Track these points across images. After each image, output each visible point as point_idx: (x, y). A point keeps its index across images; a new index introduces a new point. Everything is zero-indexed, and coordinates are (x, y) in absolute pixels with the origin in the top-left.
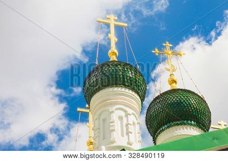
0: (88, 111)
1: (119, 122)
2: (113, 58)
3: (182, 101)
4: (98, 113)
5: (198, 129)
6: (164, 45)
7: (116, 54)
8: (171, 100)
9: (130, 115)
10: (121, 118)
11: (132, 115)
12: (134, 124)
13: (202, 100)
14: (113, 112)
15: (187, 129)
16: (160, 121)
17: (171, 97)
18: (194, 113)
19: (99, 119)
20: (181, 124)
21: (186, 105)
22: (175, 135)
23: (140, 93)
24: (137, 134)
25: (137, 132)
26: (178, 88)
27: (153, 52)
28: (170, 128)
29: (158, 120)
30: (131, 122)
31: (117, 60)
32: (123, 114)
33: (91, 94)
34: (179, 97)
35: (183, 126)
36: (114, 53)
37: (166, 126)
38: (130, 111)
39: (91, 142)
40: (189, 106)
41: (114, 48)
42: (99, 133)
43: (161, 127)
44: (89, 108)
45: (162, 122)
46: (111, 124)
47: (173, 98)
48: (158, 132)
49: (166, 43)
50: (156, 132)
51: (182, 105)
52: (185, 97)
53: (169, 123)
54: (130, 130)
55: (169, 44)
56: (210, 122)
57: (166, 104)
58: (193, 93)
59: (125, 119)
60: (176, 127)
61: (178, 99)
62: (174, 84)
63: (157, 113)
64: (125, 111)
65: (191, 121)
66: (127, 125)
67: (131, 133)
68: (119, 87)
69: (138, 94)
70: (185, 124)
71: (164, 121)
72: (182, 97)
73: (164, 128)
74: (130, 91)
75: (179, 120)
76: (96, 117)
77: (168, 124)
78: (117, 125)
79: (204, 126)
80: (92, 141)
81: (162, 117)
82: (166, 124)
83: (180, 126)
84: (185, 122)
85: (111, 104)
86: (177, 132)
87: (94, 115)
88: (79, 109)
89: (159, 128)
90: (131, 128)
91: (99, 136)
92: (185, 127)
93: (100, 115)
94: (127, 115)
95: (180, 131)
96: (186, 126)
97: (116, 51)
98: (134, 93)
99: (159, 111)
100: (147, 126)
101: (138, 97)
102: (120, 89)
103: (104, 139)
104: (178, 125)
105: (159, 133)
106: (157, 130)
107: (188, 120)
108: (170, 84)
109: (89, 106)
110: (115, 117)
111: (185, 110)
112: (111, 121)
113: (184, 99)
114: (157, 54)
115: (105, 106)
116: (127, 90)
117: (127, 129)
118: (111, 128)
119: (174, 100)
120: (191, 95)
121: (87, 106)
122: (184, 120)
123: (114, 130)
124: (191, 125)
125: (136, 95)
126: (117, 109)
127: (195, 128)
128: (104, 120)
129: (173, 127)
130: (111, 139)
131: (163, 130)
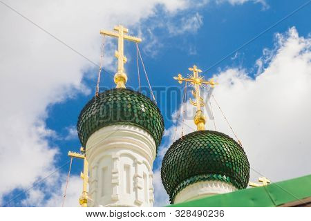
0: (82, 156)
1: (125, 172)
2: (121, 85)
3: (212, 147)
4: (97, 159)
5: (231, 186)
6: (190, 69)
7: (125, 79)
8: (197, 145)
9: (140, 163)
10: (127, 168)
11: (143, 165)
12: (145, 176)
13: (238, 148)
14: (117, 158)
15: (216, 186)
16: (180, 173)
17: (197, 141)
18: (227, 165)
19: (98, 167)
20: (209, 179)
21: (216, 153)
22: (200, 193)
23: (155, 134)
24: (148, 191)
25: (148, 188)
26: (207, 129)
27: (175, 78)
28: (194, 184)
29: (177, 173)
30: (140, 174)
31: (125, 87)
32: (130, 162)
33: (88, 132)
34: (208, 142)
35: (211, 182)
36: (122, 78)
37: (188, 181)
38: (140, 158)
39: (85, 199)
40: (220, 154)
41: (122, 72)
42: (97, 187)
43: (182, 181)
44: (84, 152)
45: (183, 176)
46: (114, 175)
47: (200, 143)
48: (177, 189)
49: (193, 68)
50: (174, 188)
51: (211, 152)
52: (216, 142)
53: (193, 176)
54: (139, 185)
55: (198, 68)
56: (248, 177)
57: (190, 150)
58: (227, 137)
59: (132, 169)
60: (202, 182)
61: (205, 145)
62: (202, 124)
63: (176, 163)
64: (134, 159)
65: (222, 175)
66: (135, 178)
67: (140, 188)
68: (127, 125)
69: (152, 135)
70: (214, 179)
71: (187, 174)
72: (212, 142)
73: (185, 183)
74: (142, 132)
75: (206, 174)
76: (93, 164)
77: (192, 179)
78: (122, 177)
79: (240, 182)
80: (87, 197)
81: (184, 168)
82: (189, 178)
83: (207, 182)
84: (215, 176)
85: (115, 148)
86: (202, 189)
87: (91, 162)
88: (70, 153)
89: (179, 183)
90: (141, 182)
91: (96, 192)
92: (213, 183)
93: (98, 163)
94: (136, 163)
95: (207, 189)
96: (215, 182)
97: (125, 75)
98: (146, 134)
99: (180, 161)
100: (162, 179)
101: (152, 140)
102: (127, 127)
103: (103, 195)
104: (204, 179)
105: (179, 190)
106: (176, 186)
107: (218, 174)
108: (197, 124)
109: (85, 149)
110: (119, 165)
111: (214, 160)
112: (113, 171)
113: (214, 145)
114: (180, 82)
115: (106, 150)
116: (137, 129)
117: (135, 183)
118: (113, 181)
119: (201, 145)
120: (223, 140)
121: (82, 149)
122: (213, 173)
123: (117, 184)
124: (223, 180)
125: (149, 137)
126: (122, 155)
127: (227, 185)
128: (104, 170)
129: (198, 183)
130: (112, 196)
131: (184, 187)
